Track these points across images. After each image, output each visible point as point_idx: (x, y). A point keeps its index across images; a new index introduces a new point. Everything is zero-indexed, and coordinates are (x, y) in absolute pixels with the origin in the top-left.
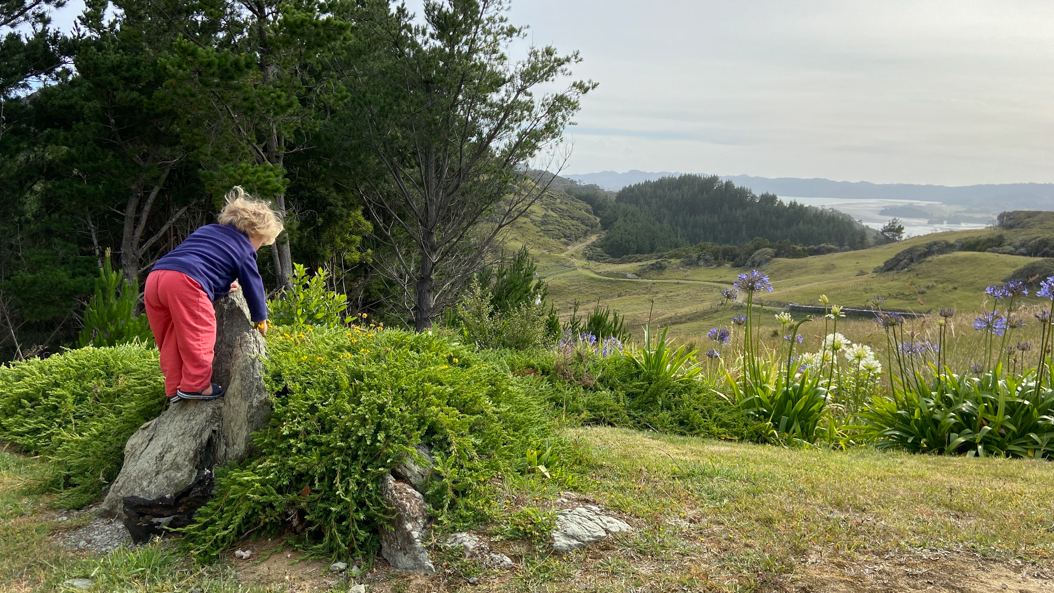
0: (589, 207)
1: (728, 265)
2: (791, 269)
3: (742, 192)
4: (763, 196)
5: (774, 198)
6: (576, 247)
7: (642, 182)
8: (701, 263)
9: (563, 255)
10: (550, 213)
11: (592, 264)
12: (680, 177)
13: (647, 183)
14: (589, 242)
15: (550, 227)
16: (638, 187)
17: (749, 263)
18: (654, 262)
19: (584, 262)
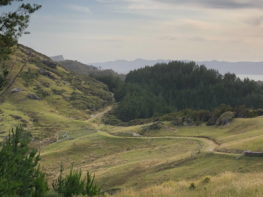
0: (106, 86)
1: (204, 125)
2: (246, 126)
3: (212, 73)
4: (226, 75)
5: (234, 76)
6: (97, 115)
7: (143, 67)
8: (185, 123)
9: (87, 121)
10: (77, 91)
11: (109, 127)
12: (169, 63)
13: (147, 68)
14: (106, 111)
15: (77, 101)
16: (141, 70)
17: (218, 123)
18: (151, 124)
19: (102, 126)
